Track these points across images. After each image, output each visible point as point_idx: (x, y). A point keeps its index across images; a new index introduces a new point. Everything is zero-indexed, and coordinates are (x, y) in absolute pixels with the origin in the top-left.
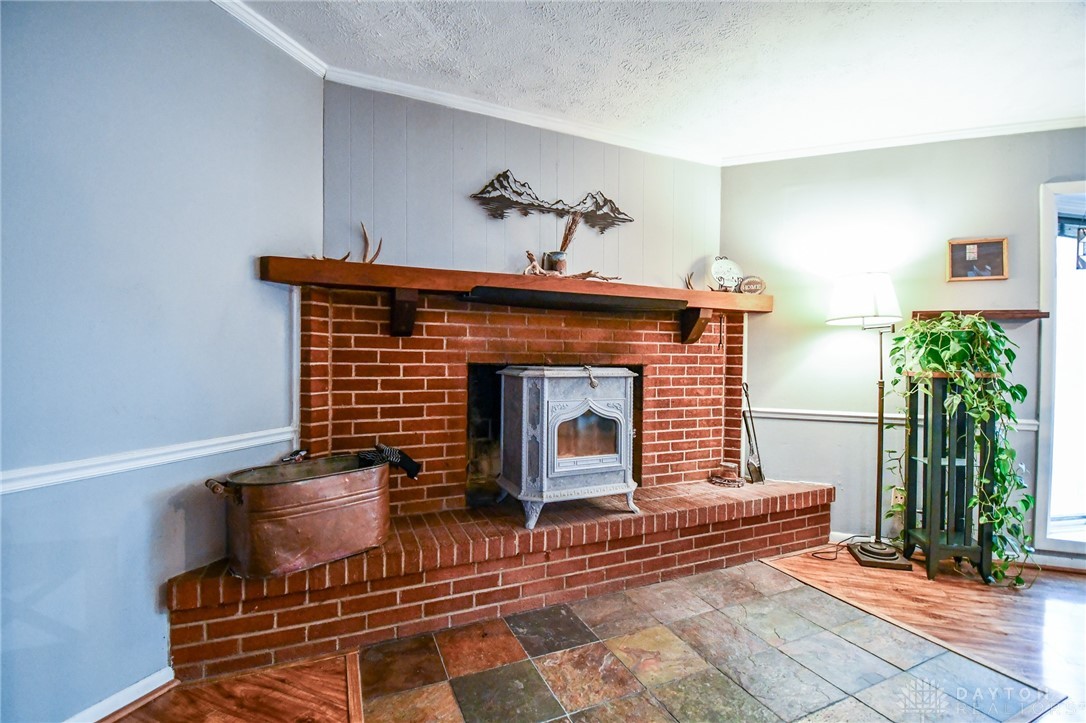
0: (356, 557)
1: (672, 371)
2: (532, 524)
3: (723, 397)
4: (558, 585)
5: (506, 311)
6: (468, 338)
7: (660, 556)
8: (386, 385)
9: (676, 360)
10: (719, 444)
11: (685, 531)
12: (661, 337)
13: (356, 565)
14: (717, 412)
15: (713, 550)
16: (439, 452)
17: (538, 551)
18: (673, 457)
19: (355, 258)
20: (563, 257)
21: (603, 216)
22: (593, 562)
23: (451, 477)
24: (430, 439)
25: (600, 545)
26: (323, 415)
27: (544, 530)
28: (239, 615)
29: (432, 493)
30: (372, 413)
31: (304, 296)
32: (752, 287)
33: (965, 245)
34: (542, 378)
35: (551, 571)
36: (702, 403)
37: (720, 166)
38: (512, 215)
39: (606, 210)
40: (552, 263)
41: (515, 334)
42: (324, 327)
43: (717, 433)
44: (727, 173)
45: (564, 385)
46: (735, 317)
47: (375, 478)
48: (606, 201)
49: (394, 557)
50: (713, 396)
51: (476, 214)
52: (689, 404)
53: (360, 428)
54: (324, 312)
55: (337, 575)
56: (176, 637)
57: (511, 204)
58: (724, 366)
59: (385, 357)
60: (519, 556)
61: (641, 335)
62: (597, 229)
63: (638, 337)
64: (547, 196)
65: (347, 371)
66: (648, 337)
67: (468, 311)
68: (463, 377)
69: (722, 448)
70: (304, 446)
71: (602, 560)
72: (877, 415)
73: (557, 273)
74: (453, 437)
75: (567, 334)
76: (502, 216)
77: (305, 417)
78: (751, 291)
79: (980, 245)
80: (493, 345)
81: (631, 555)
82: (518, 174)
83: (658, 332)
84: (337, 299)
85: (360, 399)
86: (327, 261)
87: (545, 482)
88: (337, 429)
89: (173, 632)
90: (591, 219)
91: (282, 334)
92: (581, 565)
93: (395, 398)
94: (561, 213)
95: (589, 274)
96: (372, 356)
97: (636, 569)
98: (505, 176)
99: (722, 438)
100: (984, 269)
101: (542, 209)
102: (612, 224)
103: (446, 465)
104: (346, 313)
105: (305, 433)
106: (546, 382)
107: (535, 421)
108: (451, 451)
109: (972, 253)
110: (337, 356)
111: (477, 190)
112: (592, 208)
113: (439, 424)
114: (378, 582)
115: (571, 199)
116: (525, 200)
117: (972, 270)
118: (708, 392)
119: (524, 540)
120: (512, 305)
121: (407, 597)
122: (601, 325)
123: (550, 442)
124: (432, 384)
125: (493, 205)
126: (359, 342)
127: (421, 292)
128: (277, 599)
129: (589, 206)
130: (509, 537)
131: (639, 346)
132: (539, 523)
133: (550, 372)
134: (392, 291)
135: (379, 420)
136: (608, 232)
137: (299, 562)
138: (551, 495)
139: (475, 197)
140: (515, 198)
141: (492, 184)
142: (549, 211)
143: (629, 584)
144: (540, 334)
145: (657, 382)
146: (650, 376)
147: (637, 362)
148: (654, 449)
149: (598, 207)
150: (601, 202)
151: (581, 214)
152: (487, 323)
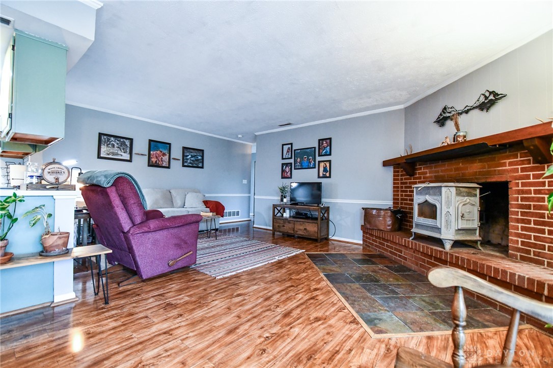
1: (533, 184)
2: (411, 238)
5: (439, 163)
21: (488, 102)
26: (398, 199)
27: (414, 241)
30: (407, 200)
31: (394, 168)
35: (416, 258)
39: (490, 98)
42: (398, 176)
48: (491, 93)
51: (436, 126)
54: (398, 172)
57: (447, 118)
59: (409, 183)
60: (407, 247)
61: (505, 163)
62: (485, 111)
63: (504, 165)
64: (461, 108)
65: (403, 187)
67: (428, 165)
75: (461, 169)
76: (444, 124)
77: (394, 199)
80: (435, 176)
82: (450, 105)
83: (519, 159)
88: (401, 203)
89: (363, 235)
90: (482, 107)
96: (407, 183)
98: (445, 108)
101: (459, 114)
102: (494, 104)
104: (403, 171)
105: (394, 203)
110: (401, 183)
111: (435, 120)
112: (484, 100)
115: (472, 102)
116: (452, 114)
122: (481, 161)
125: (441, 121)
126: (405, 179)
129: (482, 99)
130: (402, 240)
135: (408, 202)
136: (491, 109)
139: (435, 122)
140: (449, 115)
141: (441, 114)
142: (462, 113)
144: (451, 170)
145: (519, 192)
146: (514, 188)
147: (503, 180)
148: (519, 235)
149: (486, 98)
150: (487, 94)
151: (476, 107)
152: (433, 169)
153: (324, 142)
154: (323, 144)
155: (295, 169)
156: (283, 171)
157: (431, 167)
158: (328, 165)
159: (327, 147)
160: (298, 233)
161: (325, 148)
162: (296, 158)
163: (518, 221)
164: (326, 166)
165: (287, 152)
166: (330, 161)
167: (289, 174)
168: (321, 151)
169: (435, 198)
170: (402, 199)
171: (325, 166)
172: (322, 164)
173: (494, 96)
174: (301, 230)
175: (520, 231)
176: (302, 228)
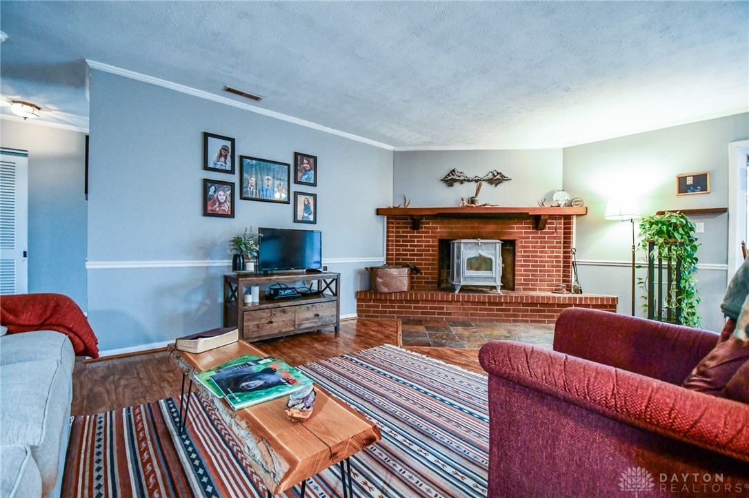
0: (401, 292)
1: (531, 242)
2: (457, 292)
3: (562, 255)
4: (467, 315)
6: (439, 230)
7: (512, 312)
8: (411, 246)
9: (533, 238)
10: (559, 276)
11: (525, 305)
12: (525, 228)
13: (401, 295)
14: (559, 262)
15: (539, 315)
16: (428, 269)
17: (458, 301)
18: (532, 280)
19: (402, 206)
20: (476, 198)
21: (496, 180)
22: (481, 310)
23: (432, 278)
24: (425, 264)
25: (484, 303)
26: (392, 255)
27: (461, 294)
28: (372, 303)
29: (426, 283)
30: (407, 255)
31: (388, 219)
32: (577, 203)
33: (686, 177)
34: (461, 243)
35: (464, 309)
36: (549, 257)
37: (562, 146)
38: (457, 185)
39: (498, 177)
40: (472, 201)
41: (456, 228)
42: (393, 228)
43: (559, 271)
44: (566, 151)
45: (469, 245)
46: (568, 218)
47: (406, 271)
48: (498, 173)
49: (411, 295)
50: (555, 254)
51: (443, 185)
52: (541, 257)
53: (403, 259)
54: (393, 223)
55: (396, 296)
56: (358, 306)
57: (455, 181)
58: (562, 240)
59: (411, 237)
60: (451, 301)
62: (494, 185)
63: (513, 228)
64: (470, 175)
65: (399, 241)
66: (518, 228)
67: (439, 221)
68: (437, 244)
69: (561, 278)
70: (387, 263)
71: (485, 309)
72: (632, 262)
73: (473, 205)
74: (433, 264)
75: (477, 228)
76: (452, 186)
77: (388, 254)
78: (576, 205)
79: (694, 176)
80: (448, 232)
81: (498, 310)
82: (459, 169)
83: (523, 225)
84: (397, 219)
85: (403, 250)
86: (394, 207)
87: (462, 278)
88: (397, 259)
89: (358, 305)
90: (491, 181)
91: (382, 229)
92: (476, 309)
93: (414, 250)
94: (477, 181)
95: (486, 205)
96: (407, 237)
97: (501, 315)
98: (454, 171)
99: (561, 274)
100: (697, 189)
101: (469, 181)
102: (501, 182)
103: (430, 274)
104: (399, 223)
105: (387, 259)
106: (462, 244)
107: (459, 257)
108: (432, 269)
109: (690, 181)
110: (397, 237)
111: (442, 178)
112: (492, 177)
113: (428, 260)
114: (407, 301)
115: (481, 175)
116: (462, 178)
117: (690, 189)
118: (553, 252)
119: (453, 296)
120: (456, 218)
121: (415, 308)
123: (464, 265)
124: (426, 246)
125: (449, 182)
126: (403, 232)
127: (421, 215)
128: (380, 300)
129: (490, 176)
130: (448, 295)
131: (513, 232)
132: (459, 292)
133: (463, 241)
134: (412, 216)
135: (409, 257)
136: (499, 186)
137: (386, 290)
138: (463, 283)
139: (442, 180)
140: (458, 178)
141: (449, 175)
142: (472, 181)
143: (497, 320)
144: (467, 228)
145: (522, 247)
146: (519, 245)
147: (512, 239)
148: (522, 275)
149: (495, 176)
150: (496, 174)
151: (486, 180)
152: (446, 225)
153: (305, 161)
154: (302, 163)
155: (242, 198)
156: (206, 198)
157: (443, 223)
158: (311, 200)
159: (309, 170)
160: (303, 326)
161: (306, 171)
162: (245, 176)
163: (522, 266)
164: (309, 203)
165: (221, 155)
166: (315, 196)
167: (227, 207)
168: (300, 175)
169: (489, 252)
170: (397, 255)
171: (306, 203)
172: (301, 199)
173: (501, 176)
174: (308, 319)
175: (523, 273)
176: (310, 314)
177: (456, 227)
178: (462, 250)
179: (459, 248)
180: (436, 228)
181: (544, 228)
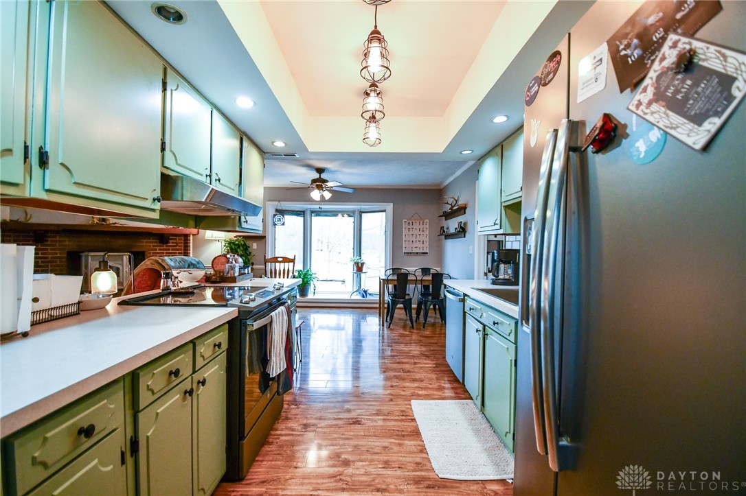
1: (158, 253)
6: (67, 243)
9: (160, 250)
12: (153, 242)
19: (22, 220)
34: (88, 255)
46: (186, 236)
58: (183, 252)
63: (143, 242)
66: (147, 242)
68: (65, 256)
80: (76, 245)
86: (12, 220)
106: (90, 257)
107: (86, 268)
113: (56, 270)
124: (52, 258)
131: (143, 245)
146: (148, 255)
147: (142, 250)
169: (117, 262)
177: (86, 241)
178: (90, 261)
179: (87, 261)
180: (65, 241)
181: (168, 242)
